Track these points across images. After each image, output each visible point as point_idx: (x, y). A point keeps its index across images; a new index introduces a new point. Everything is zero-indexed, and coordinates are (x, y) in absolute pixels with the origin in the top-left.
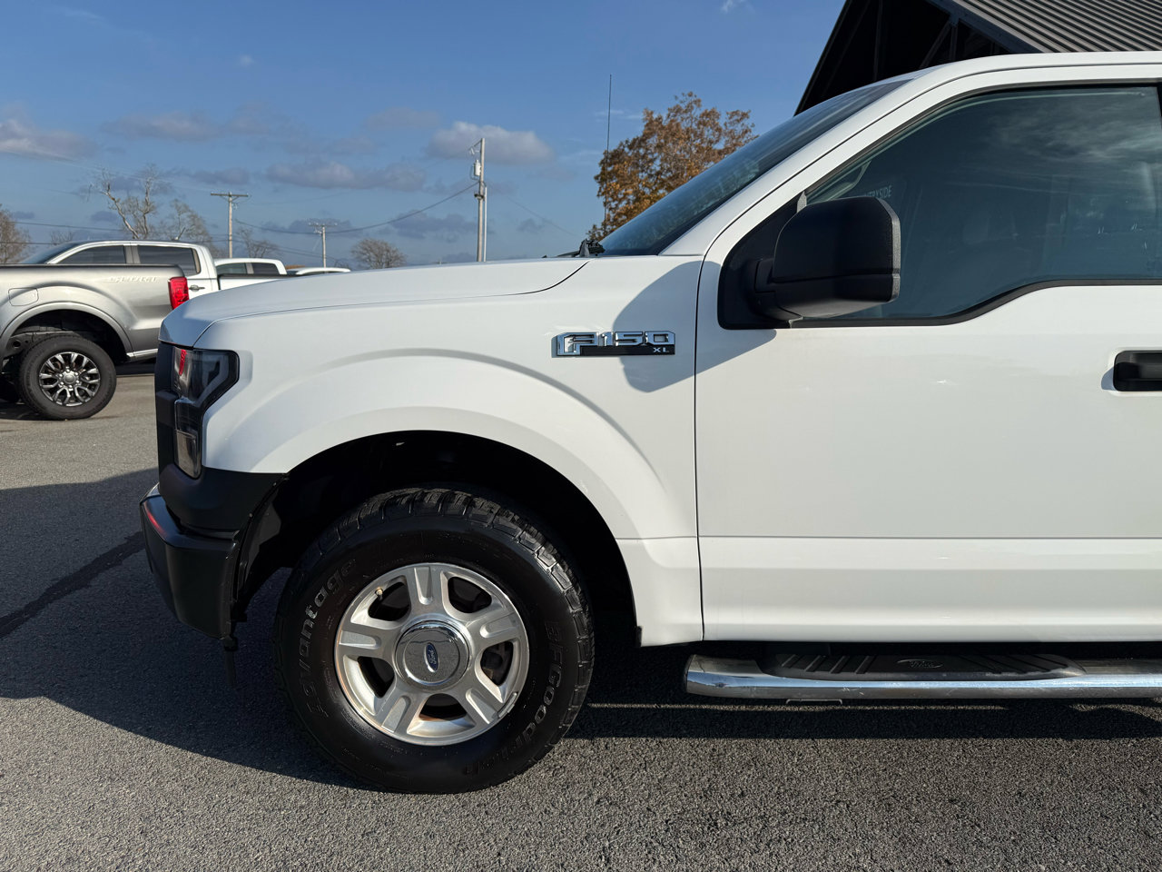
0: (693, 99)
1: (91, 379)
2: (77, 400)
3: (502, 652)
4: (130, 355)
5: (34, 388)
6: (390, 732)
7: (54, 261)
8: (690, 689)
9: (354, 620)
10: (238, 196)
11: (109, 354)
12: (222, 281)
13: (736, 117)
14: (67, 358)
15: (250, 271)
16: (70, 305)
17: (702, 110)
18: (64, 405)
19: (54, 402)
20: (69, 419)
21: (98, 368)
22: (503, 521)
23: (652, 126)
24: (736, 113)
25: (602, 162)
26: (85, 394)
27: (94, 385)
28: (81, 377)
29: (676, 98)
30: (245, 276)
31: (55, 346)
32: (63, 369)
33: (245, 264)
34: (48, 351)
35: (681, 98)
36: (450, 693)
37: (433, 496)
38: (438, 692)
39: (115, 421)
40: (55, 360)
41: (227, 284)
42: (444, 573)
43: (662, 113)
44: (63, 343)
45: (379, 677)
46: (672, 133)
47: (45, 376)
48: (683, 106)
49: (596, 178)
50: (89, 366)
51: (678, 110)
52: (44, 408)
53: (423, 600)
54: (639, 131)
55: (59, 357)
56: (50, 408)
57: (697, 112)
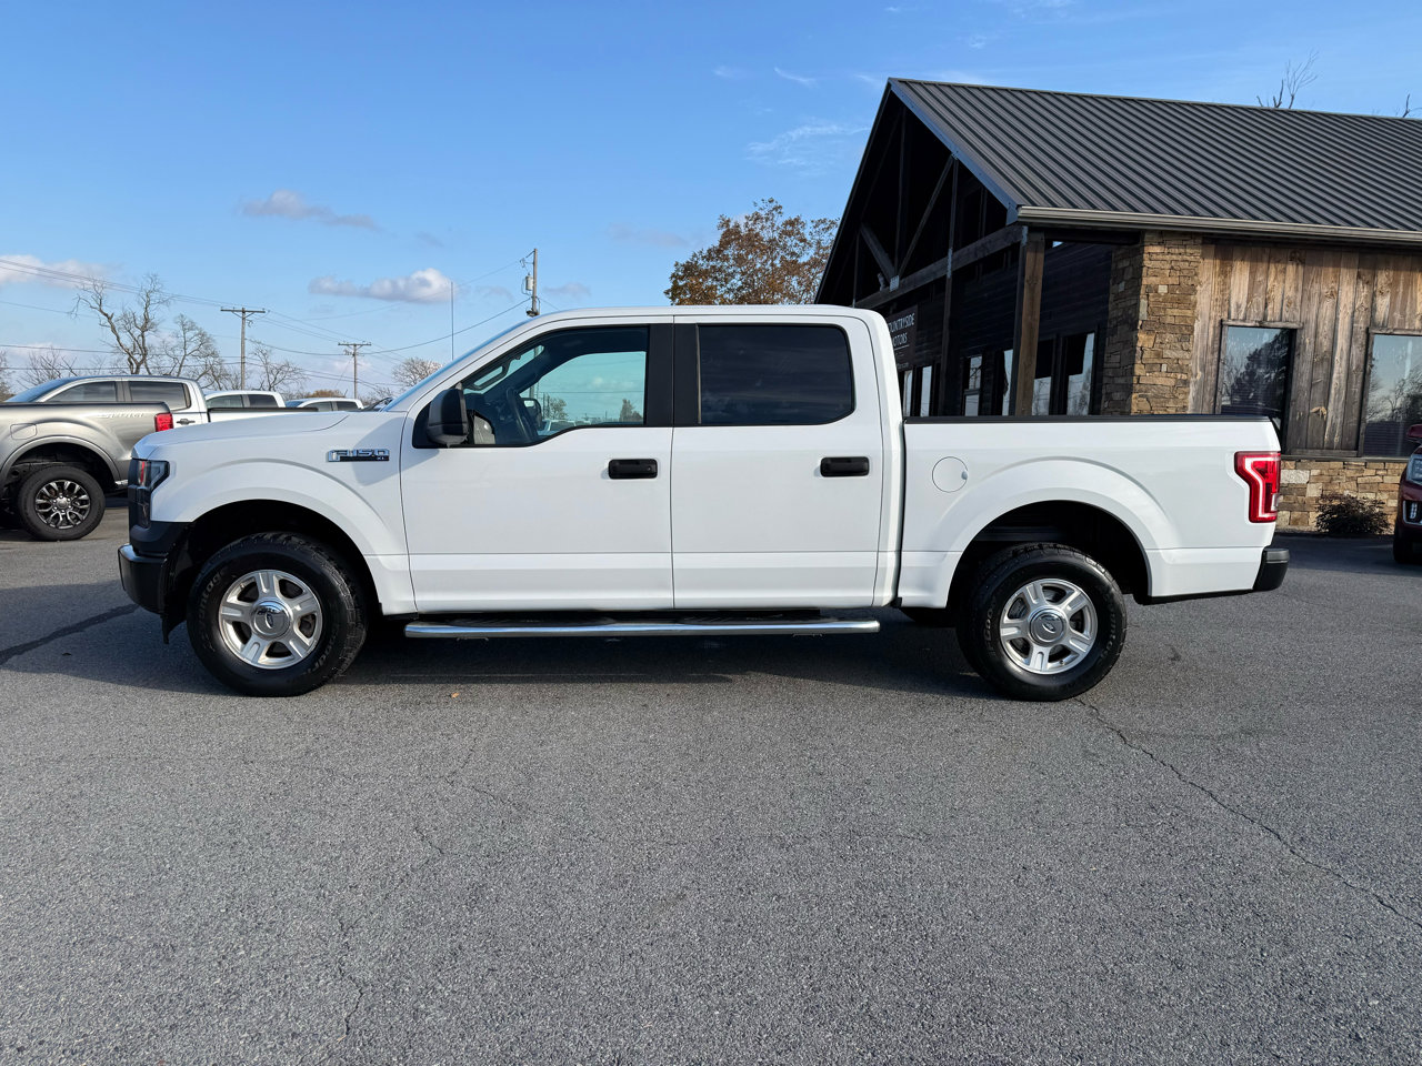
0: (774, 205)
1: (82, 504)
2: (69, 523)
3: (310, 620)
4: (118, 483)
5: (30, 512)
6: (249, 662)
7: (43, 400)
8: (407, 635)
9: (228, 601)
10: (253, 312)
11: (99, 482)
12: (212, 415)
13: (822, 226)
14: (61, 485)
15: (247, 404)
16: (67, 439)
17: (785, 218)
18: (57, 527)
19: (48, 524)
20: (61, 540)
21: (89, 496)
22: (307, 548)
23: (730, 235)
24: (824, 221)
25: (673, 276)
26: (77, 518)
27: (85, 510)
28: (73, 503)
29: (755, 204)
30: (244, 410)
31: (51, 475)
32: (57, 495)
33: (241, 396)
34: (43, 480)
35: (761, 204)
36: (281, 641)
37: (269, 536)
38: (276, 640)
39: (103, 542)
40: (49, 488)
41: (216, 417)
42: (276, 576)
43: (739, 219)
44: (58, 472)
45: (243, 633)
46: (751, 241)
47: (40, 501)
48: (763, 214)
49: (667, 293)
50: (80, 493)
51: (757, 218)
52: (39, 530)
53: (265, 590)
54: (714, 240)
55: (53, 484)
56: (45, 530)
57: (779, 221)
